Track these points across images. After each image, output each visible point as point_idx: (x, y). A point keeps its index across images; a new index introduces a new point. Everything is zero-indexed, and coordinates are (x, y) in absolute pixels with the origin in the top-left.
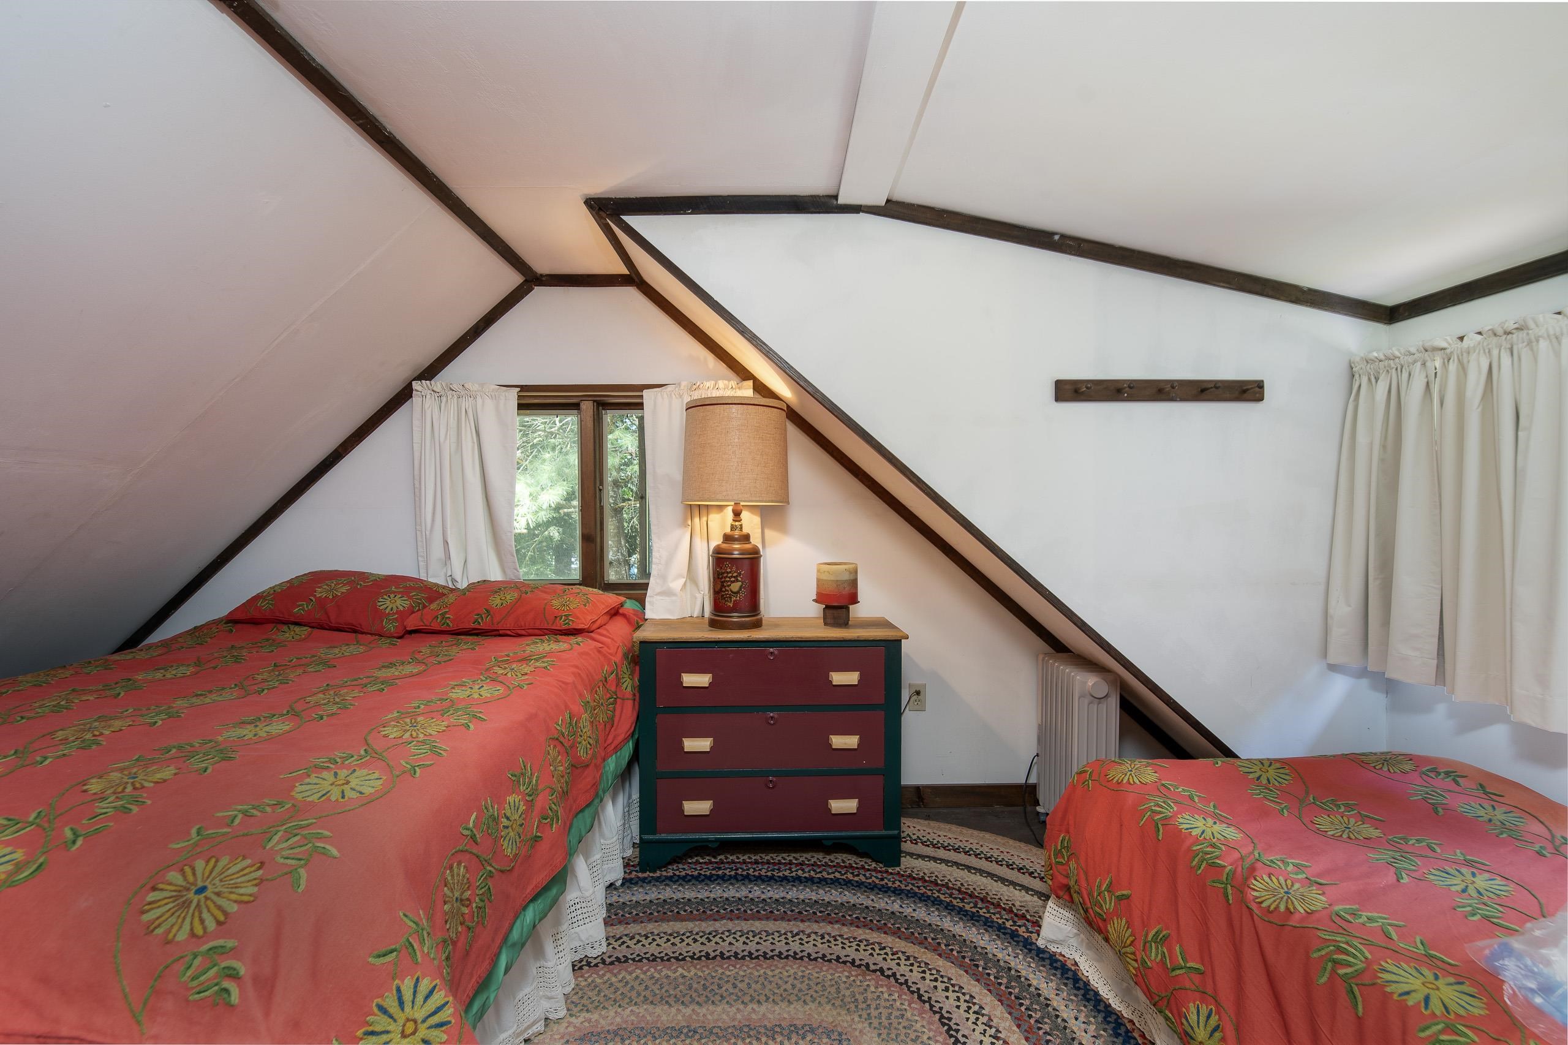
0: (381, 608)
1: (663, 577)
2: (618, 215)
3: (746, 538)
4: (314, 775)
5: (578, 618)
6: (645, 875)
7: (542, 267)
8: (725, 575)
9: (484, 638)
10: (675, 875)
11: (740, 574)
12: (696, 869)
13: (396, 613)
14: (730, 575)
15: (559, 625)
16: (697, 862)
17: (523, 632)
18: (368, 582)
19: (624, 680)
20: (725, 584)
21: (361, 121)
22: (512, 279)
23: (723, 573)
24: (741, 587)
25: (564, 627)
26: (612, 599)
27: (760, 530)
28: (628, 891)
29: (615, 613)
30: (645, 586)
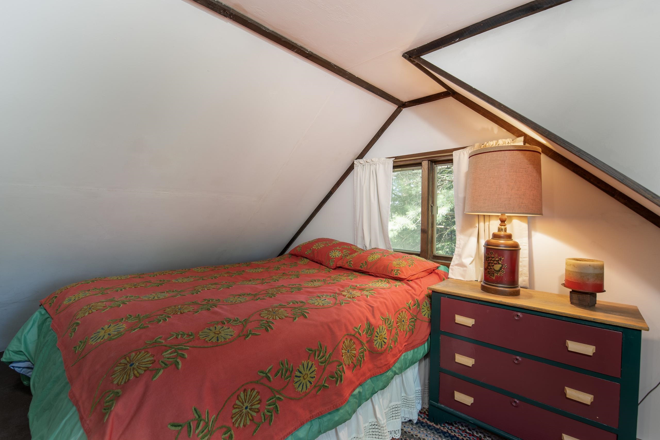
0: (330, 255)
1: (460, 256)
2: (419, 56)
3: (509, 237)
4: (206, 328)
5: (402, 272)
6: (431, 424)
7: (404, 98)
8: (490, 259)
9: (364, 275)
10: (448, 432)
11: (500, 259)
12: (462, 435)
13: (335, 258)
14: (493, 259)
15: (393, 274)
16: (464, 431)
17: (378, 275)
18: (331, 244)
19: (424, 310)
20: (490, 265)
21: (296, 50)
22: (393, 107)
23: (490, 257)
24: (501, 268)
25: (395, 276)
26: (430, 264)
27: (527, 232)
28: (417, 429)
29: (432, 272)
30: (450, 259)
